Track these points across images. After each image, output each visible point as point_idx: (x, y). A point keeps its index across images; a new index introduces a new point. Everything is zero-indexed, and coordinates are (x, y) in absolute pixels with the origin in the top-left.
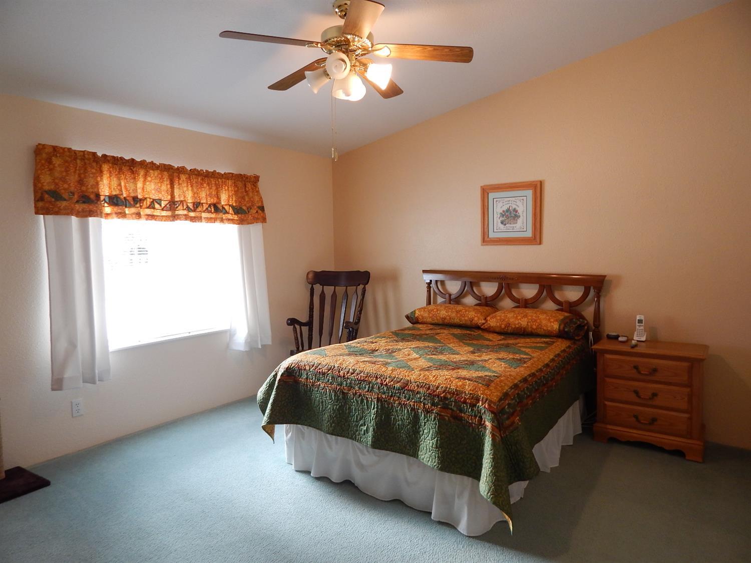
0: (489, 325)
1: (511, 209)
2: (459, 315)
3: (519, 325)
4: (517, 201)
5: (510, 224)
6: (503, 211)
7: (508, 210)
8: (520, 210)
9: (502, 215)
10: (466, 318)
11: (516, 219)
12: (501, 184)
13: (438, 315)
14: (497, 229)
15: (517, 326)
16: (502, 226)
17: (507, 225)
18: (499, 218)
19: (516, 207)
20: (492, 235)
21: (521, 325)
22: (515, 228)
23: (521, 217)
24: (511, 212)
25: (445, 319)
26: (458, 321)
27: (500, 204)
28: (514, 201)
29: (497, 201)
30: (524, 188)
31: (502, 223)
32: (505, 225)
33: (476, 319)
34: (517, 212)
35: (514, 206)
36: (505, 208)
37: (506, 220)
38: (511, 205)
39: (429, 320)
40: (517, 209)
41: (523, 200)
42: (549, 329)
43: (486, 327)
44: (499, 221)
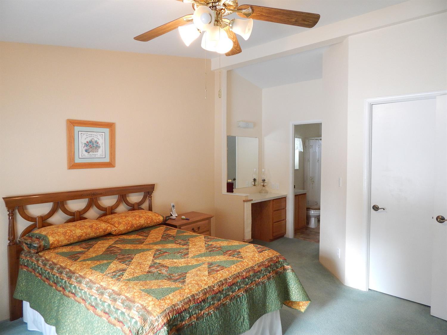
0: (119, 230)
1: (93, 141)
2: (94, 230)
3: (140, 224)
4: (98, 135)
5: (93, 152)
6: (87, 142)
7: (91, 142)
8: (101, 141)
9: (86, 145)
10: (101, 230)
11: (97, 148)
12: (86, 121)
13: (74, 235)
14: (82, 156)
15: (138, 225)
16: (86, 154)
17: (90, 153)
18: (84, 147)
19: (97, 140)
20: (77, 161)
21: (141, 223)
22: (96, 155)
23: (101, 147)
24: (93, 143)
25: (81, 236)
26: (93, 234)
27: (85, 136)
28: (95, 135)
29: (81, 134)
30: (103, 127)
31: (86, 151)
32: (89, 153)
33: (109, 228)
34: (98, 143)
35: (96, 139)
36: (89, 139)
37: (89, 149)
38: (93, 138)
39: (65, 242)
40: (98, 141)
41: (102, 135)
42: (158, 221)
43: (117, 232)
44: (84, 150)
